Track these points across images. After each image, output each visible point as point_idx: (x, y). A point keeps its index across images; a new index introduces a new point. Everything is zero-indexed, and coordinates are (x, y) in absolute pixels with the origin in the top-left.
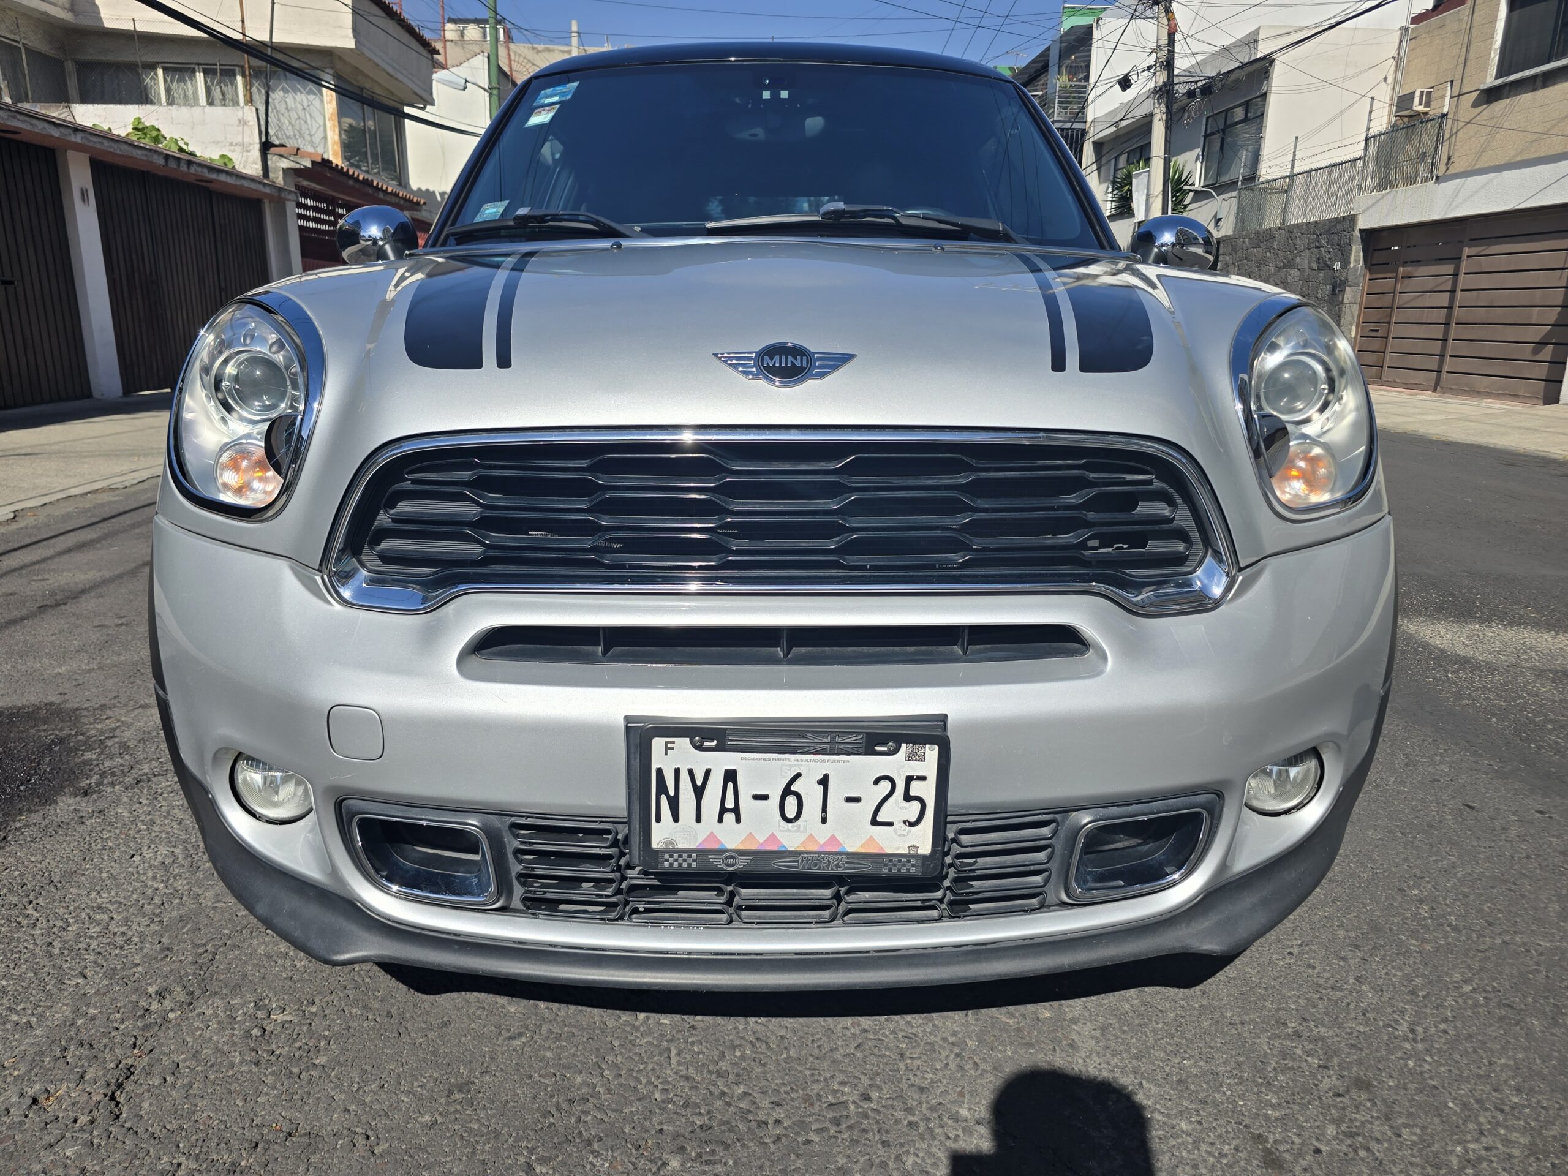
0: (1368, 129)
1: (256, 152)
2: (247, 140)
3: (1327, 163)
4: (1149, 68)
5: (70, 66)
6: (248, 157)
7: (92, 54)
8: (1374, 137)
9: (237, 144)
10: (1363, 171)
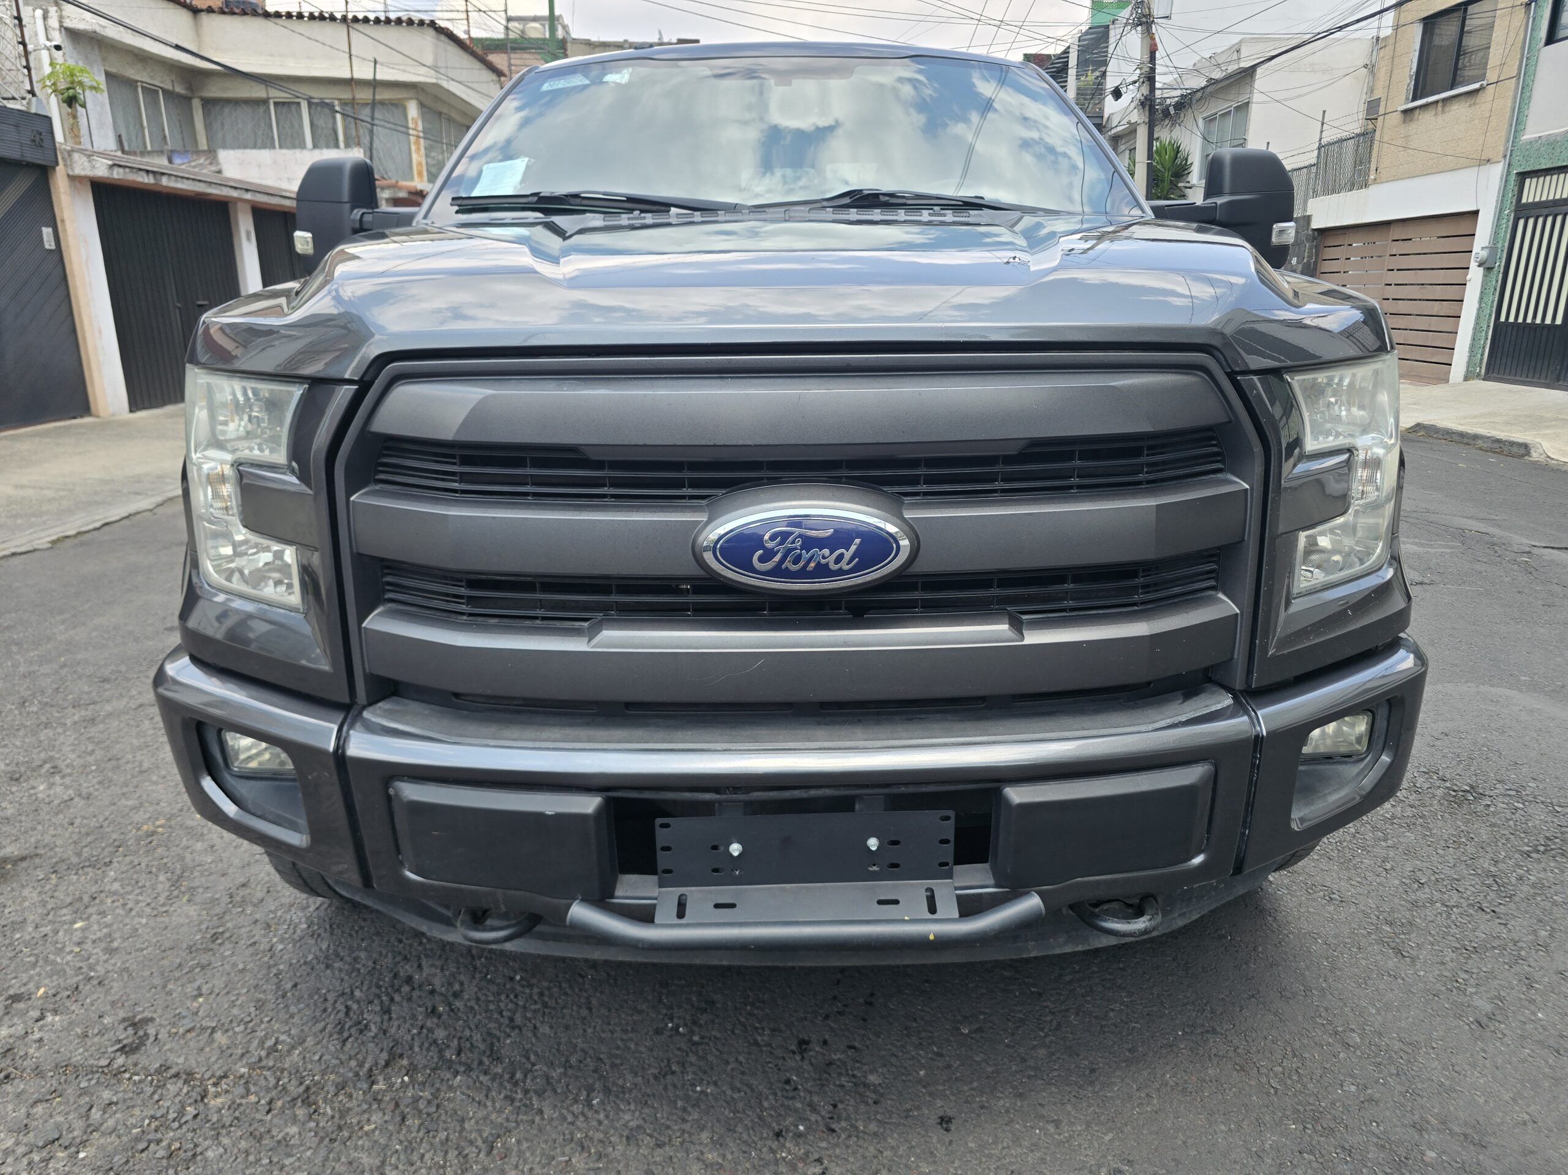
0: (1320, 140)
4: (1135, 82)
5: (196, 104)
7: (214, 91)
8: (1324, 146)
10: (1316, 176)
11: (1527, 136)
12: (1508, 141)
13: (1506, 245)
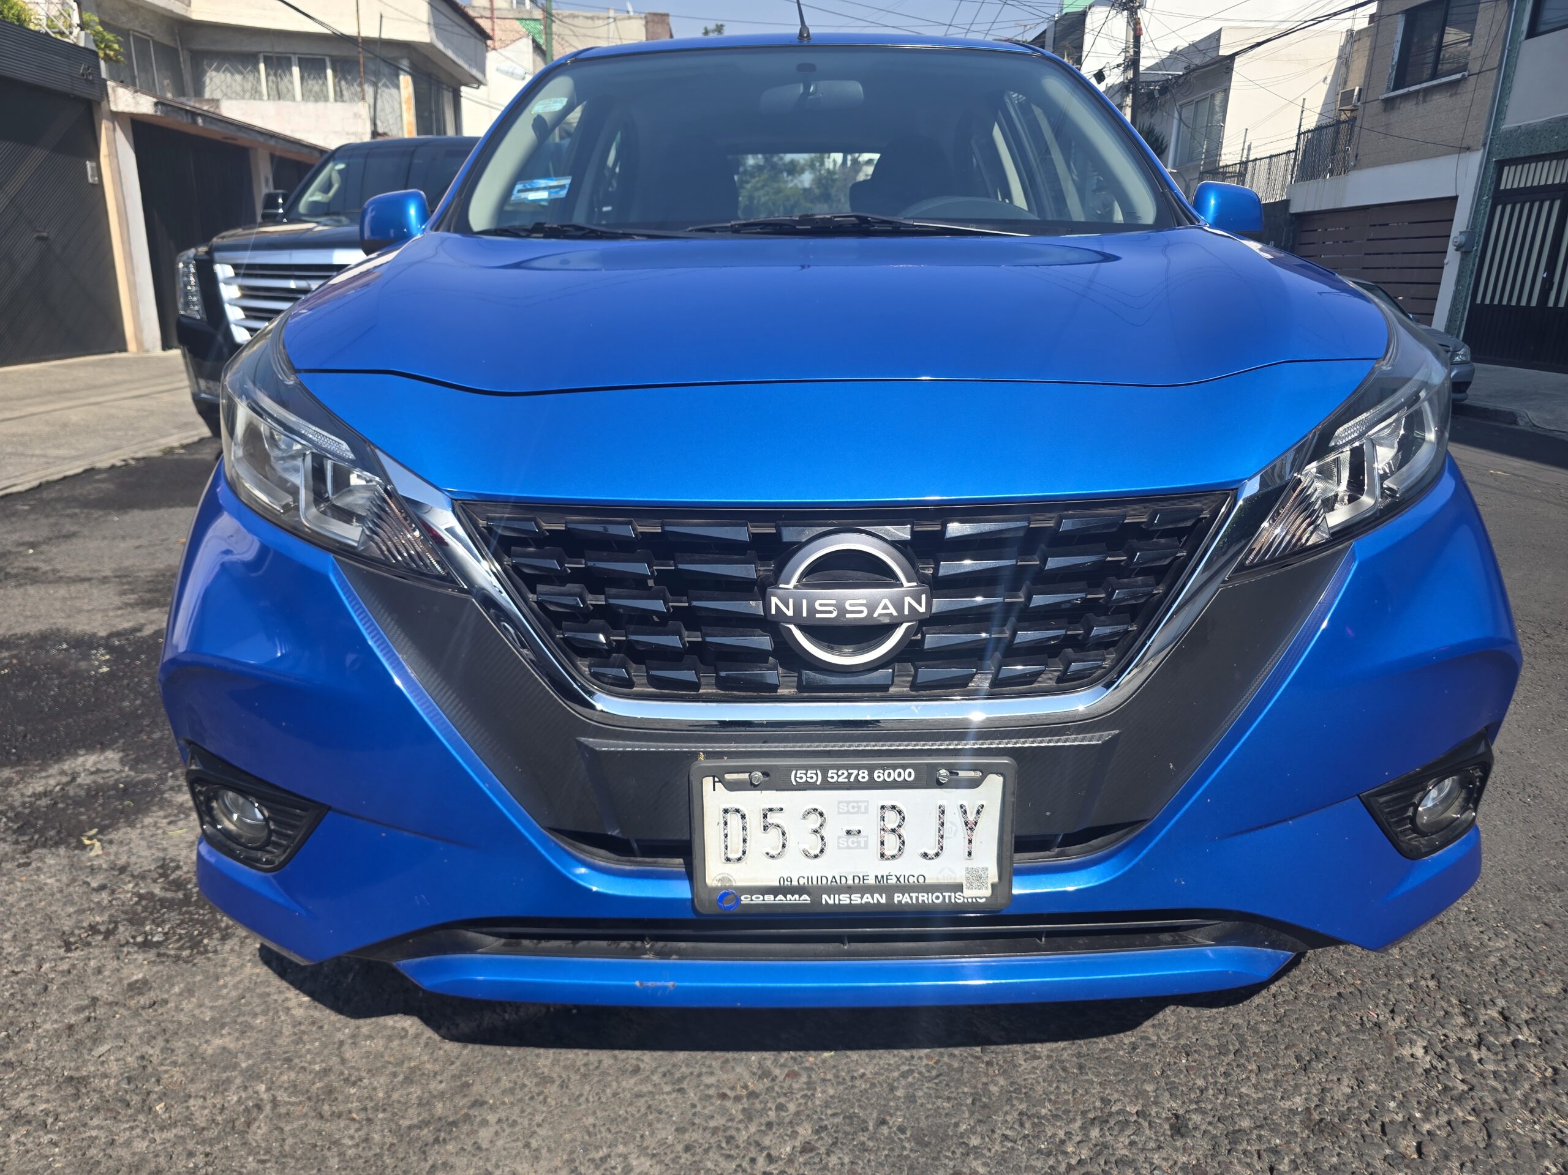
0: (1300, 126)
3: (1268, 154)
4: (1118, 66)
5: (185, 55)
7: (203, 43)
8: (1303, 133)
10: (1294, 162)
11: (1507, 125)
12: (1488, 129)
13: (1484, 230)
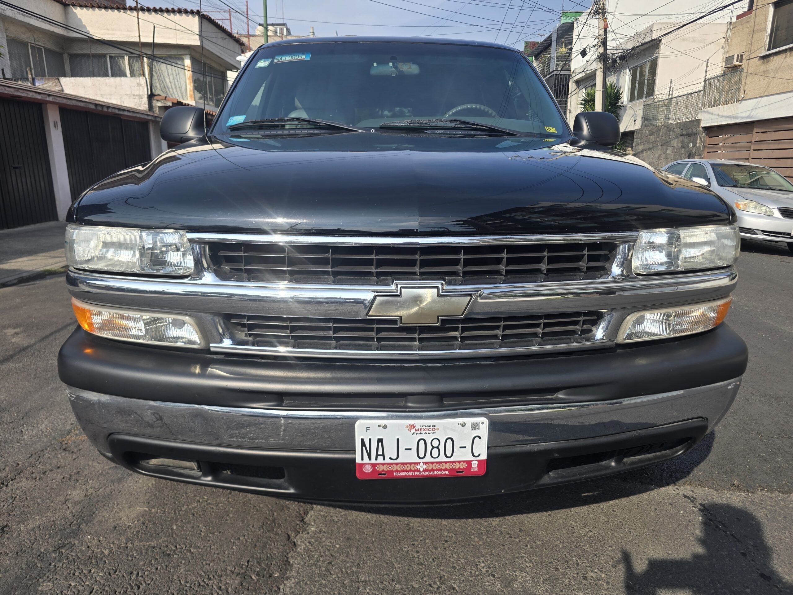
0: (706, 76)
1: (145, 99)
2: (141, 93)
3: (686, 93)
4: (594, 46)
5: (66, 56)
6: (142, 101)
7: (77, 50)
8: (708, 80)
9: (137, 95)
10: (703, 97)
